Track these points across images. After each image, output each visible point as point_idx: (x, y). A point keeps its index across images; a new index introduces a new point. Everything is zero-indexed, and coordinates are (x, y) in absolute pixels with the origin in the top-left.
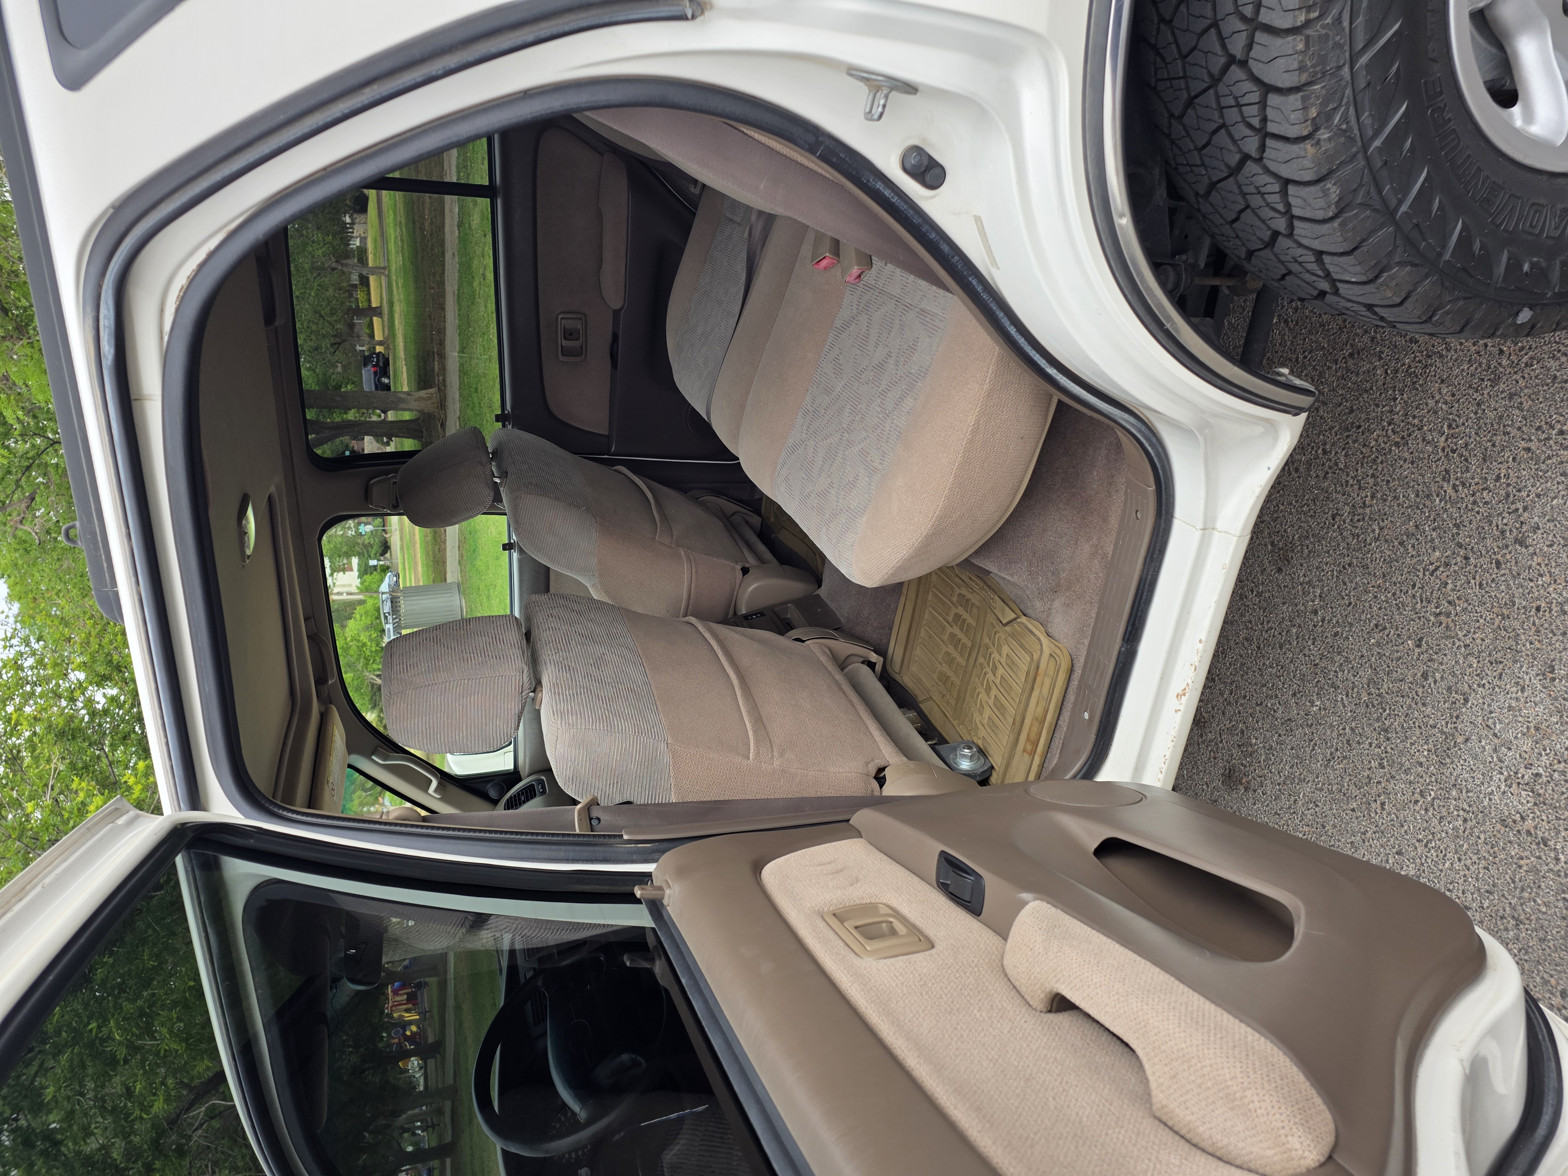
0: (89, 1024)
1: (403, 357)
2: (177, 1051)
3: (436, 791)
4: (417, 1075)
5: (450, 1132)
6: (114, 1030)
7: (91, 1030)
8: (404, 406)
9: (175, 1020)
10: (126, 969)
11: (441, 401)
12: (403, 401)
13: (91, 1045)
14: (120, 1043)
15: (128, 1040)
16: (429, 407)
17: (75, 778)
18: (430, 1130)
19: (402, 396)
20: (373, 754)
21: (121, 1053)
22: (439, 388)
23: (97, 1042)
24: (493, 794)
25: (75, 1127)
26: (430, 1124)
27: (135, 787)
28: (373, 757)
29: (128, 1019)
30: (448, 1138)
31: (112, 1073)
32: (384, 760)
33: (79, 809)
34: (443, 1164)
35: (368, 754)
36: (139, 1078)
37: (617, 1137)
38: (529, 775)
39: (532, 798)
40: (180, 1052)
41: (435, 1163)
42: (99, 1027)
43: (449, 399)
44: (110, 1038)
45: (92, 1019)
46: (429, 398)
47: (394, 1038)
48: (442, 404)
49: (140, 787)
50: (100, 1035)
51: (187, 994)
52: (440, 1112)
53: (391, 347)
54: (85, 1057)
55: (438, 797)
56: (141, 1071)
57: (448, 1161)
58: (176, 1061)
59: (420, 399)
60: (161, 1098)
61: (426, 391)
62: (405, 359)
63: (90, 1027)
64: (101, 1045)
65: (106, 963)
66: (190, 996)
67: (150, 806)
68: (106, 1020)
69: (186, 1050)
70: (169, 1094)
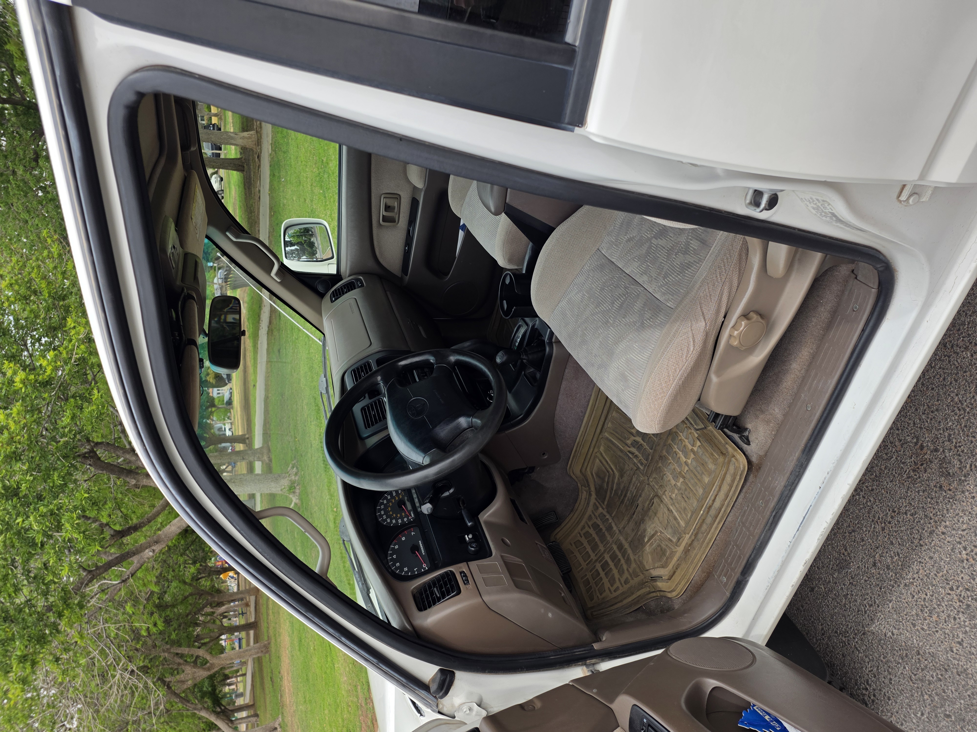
0: (16, 519)
1: (231, 121)
2: (77, 539)
3: (277, 274)
4: (233, 585)
5: (253, 616)
6: (33, 523)
7: (18, 524)
8: (233, 142)
9: (75, 519)
10: (42, 487)
11: (258, 139)
12: (232, 138)
13: (18, 533)
14: (38, 532)
15: (44, 530)
16: (250, 144)
17: (5, 362)
18: (241, 616)
19: (232, 135)
20: (227, 230)
21: (39, 539)
22: (257, 131)
23: (23, 531)
24: (321, 289)
25: (8, 585)
26: (240, 612)
27: (47, 368)
28: (228, 234)
29: (42, 516)
30: (252, 620)
31: (33, 552)
32: (237, 237)
33: (9, 383)
34: (248, 635)
35: (223, 231)
36: (51, 555)
37: (447, 494)
38: (349, 276)
39: (352, 290)
40: (79, 540)
41: (243, 634)
42: (23, 521)
43: (264, 136)
44: (30, 528)
45: (19, 516)
46: (250, 138)
47: (218, 561)
48: (259, 142)
49: (51, 367)
50: (24, 526)
51: (84, 502)
52: (247, 605)
53: (223, 117)
54: (14, 540)
55: (279, 281)
56: (53, 551)
57: (252, 632)
58: (77, 546)
59: (243, 138)
60: (67, 569)
61: (248, 133)
62: (233, 123)
63: (17, 521)
64: (25, 533)
65: (29, 480)
66: (85, 503)
67: (58, 382)
68: (28, 517)
69: (83, 538)
70: (72, 567)
